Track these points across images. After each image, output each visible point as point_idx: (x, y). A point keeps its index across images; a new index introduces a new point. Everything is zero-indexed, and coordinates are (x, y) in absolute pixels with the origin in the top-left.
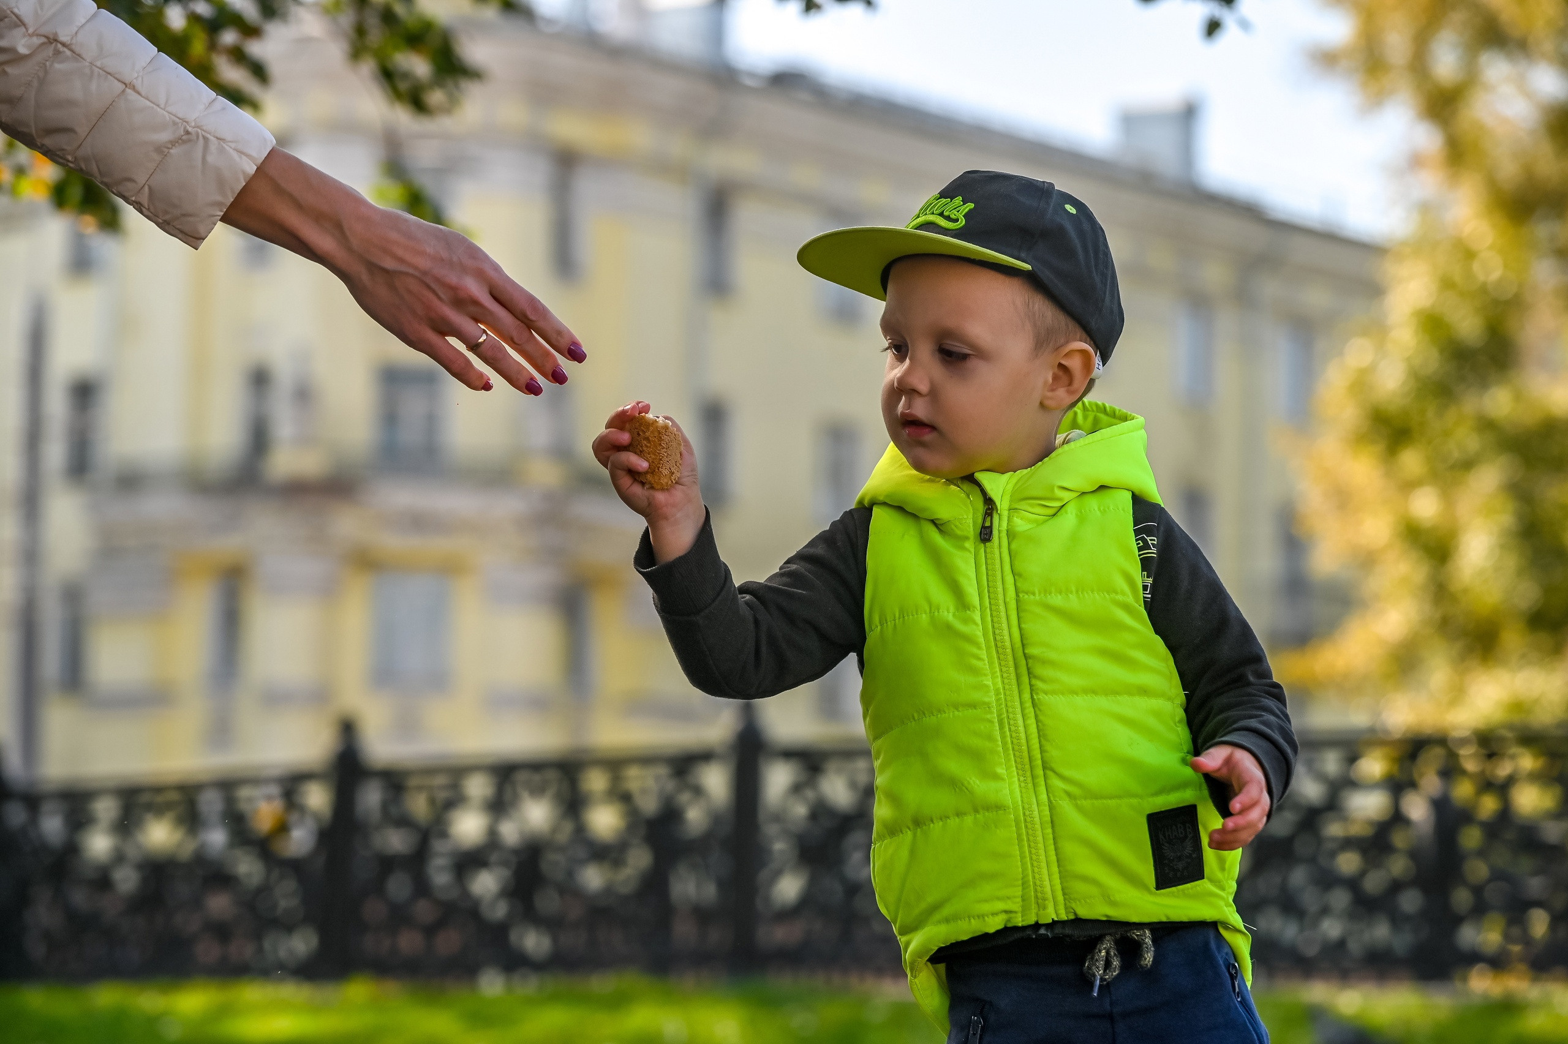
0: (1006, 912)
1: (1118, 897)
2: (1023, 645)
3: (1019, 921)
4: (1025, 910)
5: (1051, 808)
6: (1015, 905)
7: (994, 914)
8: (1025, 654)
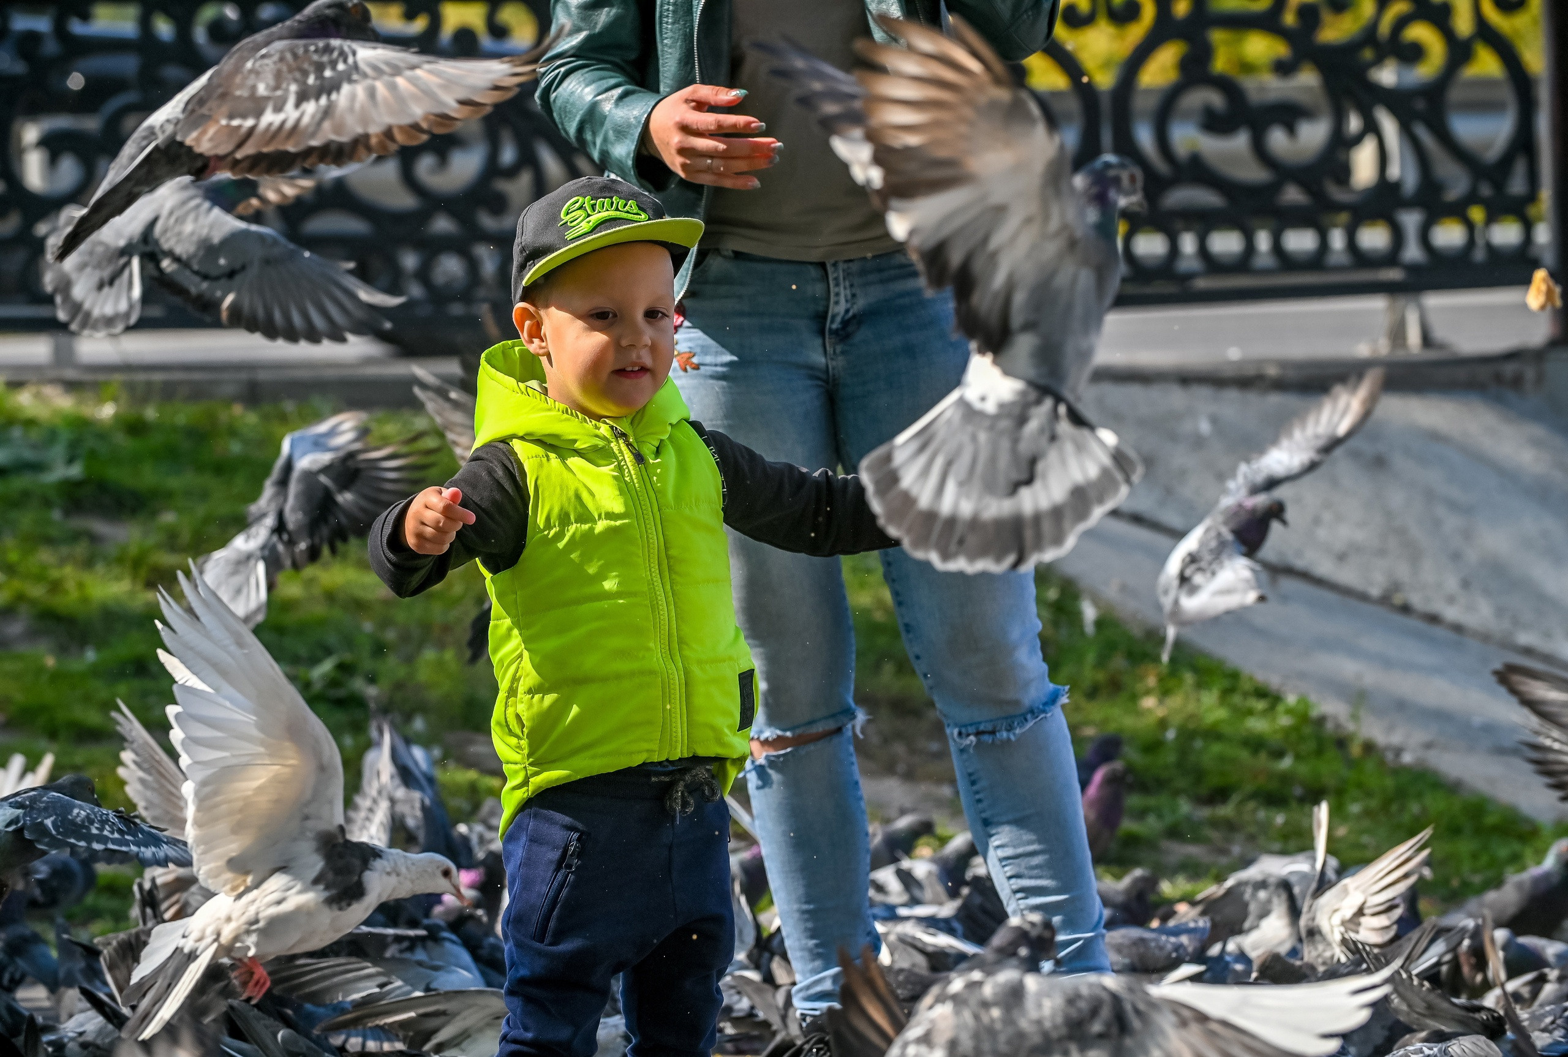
0: (648, 751)
1: (726, 739)
2: (666, 549)
3: (656, 758)
4: (661, 749)
5: (687, 673)
6: (655, 746)
7: (639, 752)
8: (667, 555)
